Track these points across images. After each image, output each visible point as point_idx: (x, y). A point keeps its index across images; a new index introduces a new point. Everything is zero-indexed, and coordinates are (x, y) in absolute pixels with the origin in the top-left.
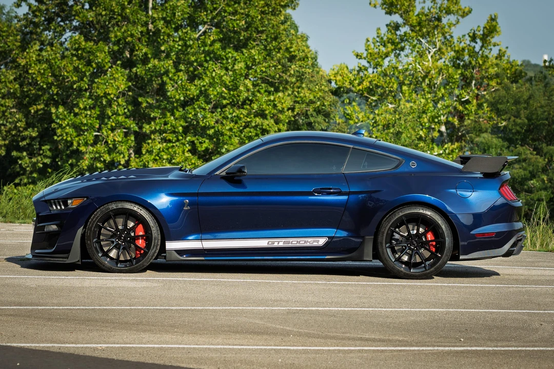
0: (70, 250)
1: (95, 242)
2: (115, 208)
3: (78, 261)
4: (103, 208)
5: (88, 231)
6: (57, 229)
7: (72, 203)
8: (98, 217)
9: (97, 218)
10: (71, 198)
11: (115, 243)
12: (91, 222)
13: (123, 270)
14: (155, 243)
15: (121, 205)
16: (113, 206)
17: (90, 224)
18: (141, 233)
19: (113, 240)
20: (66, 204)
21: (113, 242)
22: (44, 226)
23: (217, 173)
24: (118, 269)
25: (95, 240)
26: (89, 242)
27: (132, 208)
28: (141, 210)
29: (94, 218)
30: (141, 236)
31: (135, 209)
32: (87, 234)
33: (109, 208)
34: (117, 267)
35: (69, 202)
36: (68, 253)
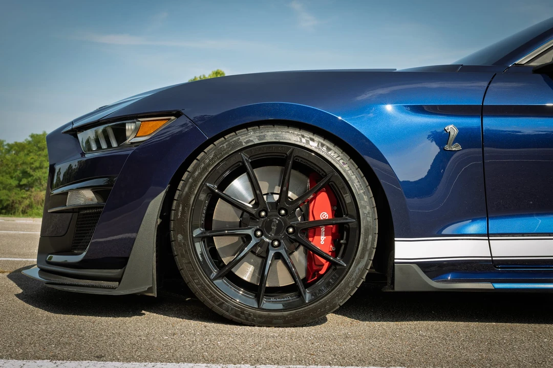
0: (127, 259)
1: (197, 237)
2: (257, 141)
3: (150, 290)
4: (222, 143)
5: (178, 206)
6: (95, 201)
7: (137, 130)
8: (209, 165)
9: (205, 169)
10: (133, 118)
11: (253, 242)
12: (188, 179)
13: (276, 318)
14: (366, 244)
15: (271, 135)
16: (252, 137)
17: (184, 186)
18: (325, 215)
19: (250, 232)
20: (120, 134)
21: (248, 238)
22: (66, 194)
23: (523, 60)
24: (260, 316)
25: (197, 232)
26: (180, 237)
27: (303, 142)
28: (329, 149)
29: (195, 169)
30: (325, 223)
31: (313, 145)
32: (176, 215)
33: (238, 143)
34: (259, 308)
35: (130, 127)
36: (121, 268)
